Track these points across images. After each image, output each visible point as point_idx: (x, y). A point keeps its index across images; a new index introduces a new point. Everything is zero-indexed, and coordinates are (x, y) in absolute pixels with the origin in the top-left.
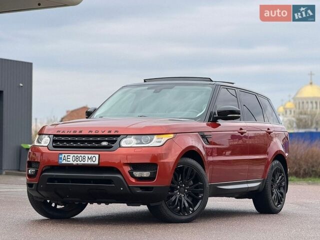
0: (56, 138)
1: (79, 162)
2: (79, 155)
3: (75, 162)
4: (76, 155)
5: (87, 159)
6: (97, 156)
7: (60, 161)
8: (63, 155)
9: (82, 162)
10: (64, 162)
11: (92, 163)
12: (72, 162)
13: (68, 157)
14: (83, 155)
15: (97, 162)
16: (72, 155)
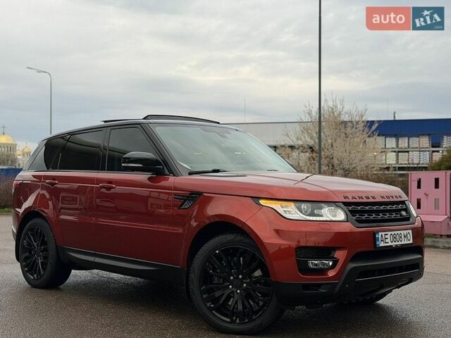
0: (350, 208)
1: (397, 243)
2: (396, 232)
3: (394, 244)
4: (393, 233)
5: (403, 237)
6: (410, 232)
7: (378, 243)
8: (380, 234)
9: (400, 243)
10: (382, 244)
11: (408, 242)
12: (390, 244)
13: (386, 237)
14: (399, 232)
15: (411, 242)
16: (389, 233)
